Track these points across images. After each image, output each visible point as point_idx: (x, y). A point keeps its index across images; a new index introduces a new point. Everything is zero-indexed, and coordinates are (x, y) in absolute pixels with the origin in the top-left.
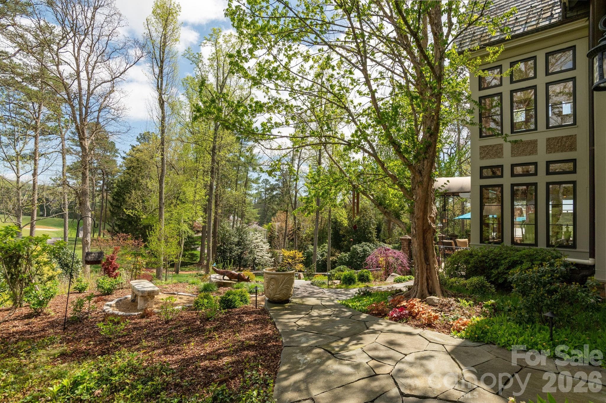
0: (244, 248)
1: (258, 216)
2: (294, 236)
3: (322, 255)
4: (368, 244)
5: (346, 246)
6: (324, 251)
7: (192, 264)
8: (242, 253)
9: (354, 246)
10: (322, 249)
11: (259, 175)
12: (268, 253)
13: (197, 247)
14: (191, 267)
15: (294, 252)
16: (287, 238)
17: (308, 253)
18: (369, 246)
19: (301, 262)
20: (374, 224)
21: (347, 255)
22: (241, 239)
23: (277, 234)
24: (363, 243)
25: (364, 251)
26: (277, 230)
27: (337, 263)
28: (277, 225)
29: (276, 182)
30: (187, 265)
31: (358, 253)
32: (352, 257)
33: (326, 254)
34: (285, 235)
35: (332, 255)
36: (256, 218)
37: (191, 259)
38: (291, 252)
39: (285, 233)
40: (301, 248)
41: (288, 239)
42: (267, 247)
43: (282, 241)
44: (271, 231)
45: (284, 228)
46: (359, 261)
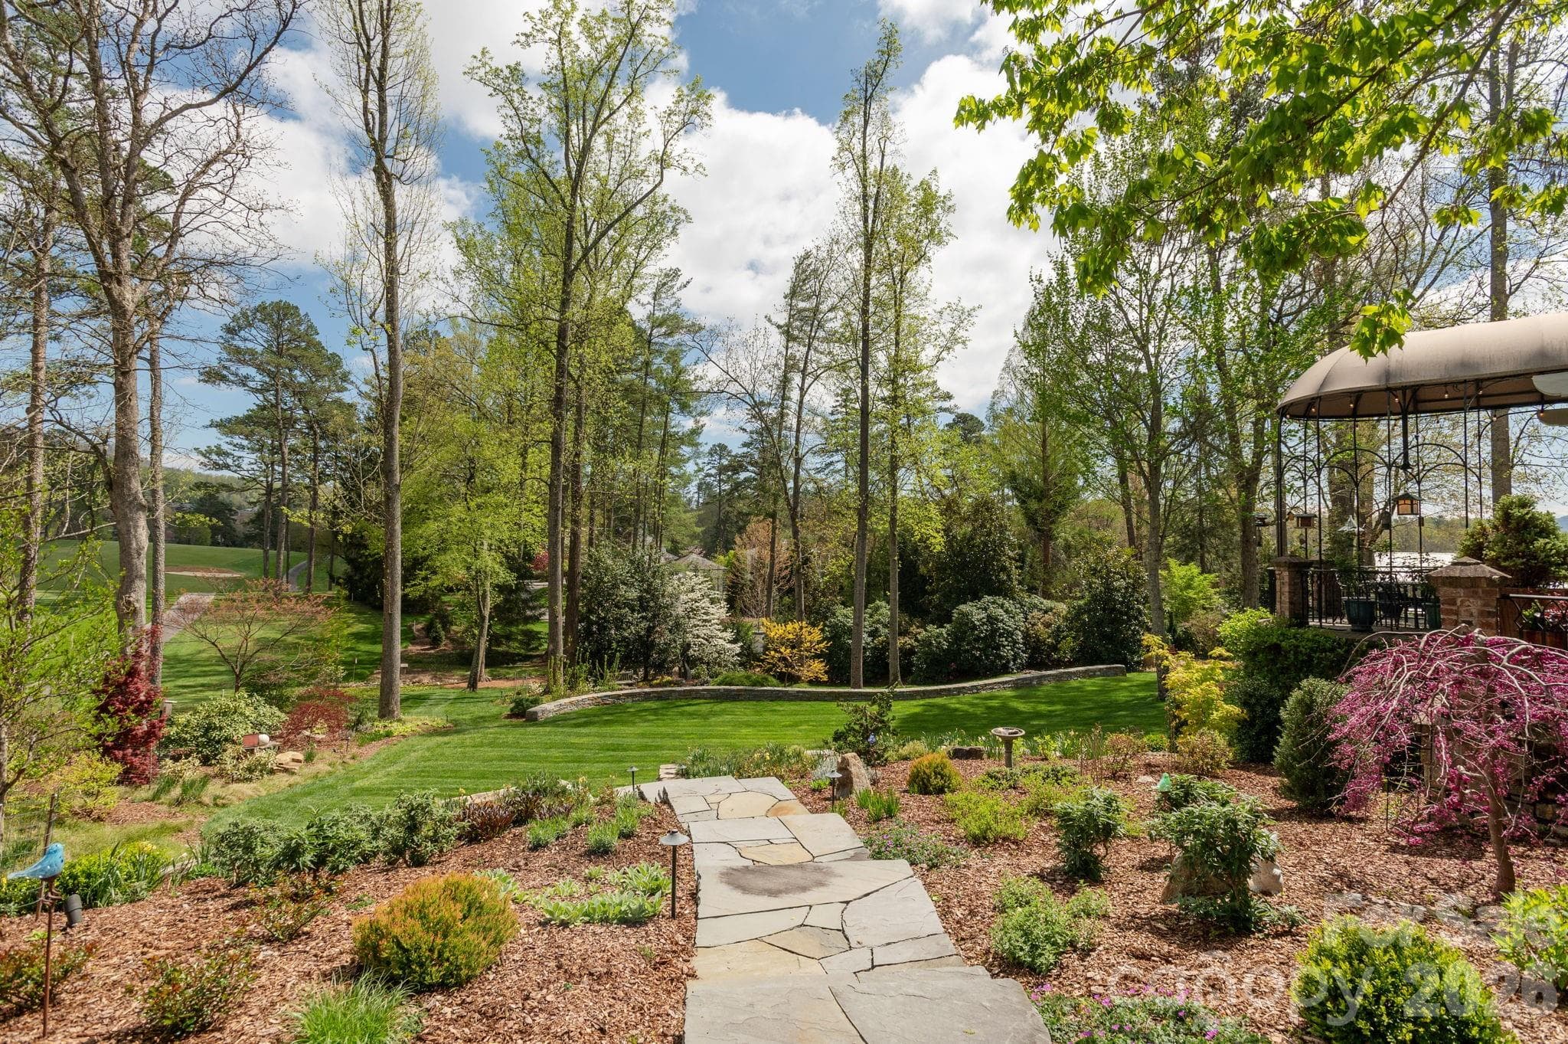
0: (655, 616)
1: (699, 530)
2: (792, 583)
3: (874, 634)
4: (1000, 600)
5: (938, 607)
6: (878, 621)
7: (526, 658)
8: (650, 630)
9: (963, 607)
10: (871, 616)
11: (697, 422)
12: (725, 630)
13: (541, 614)
14: (526, 666)
15: (796, 626)
16: (775, 588)
17: (834, 627)
18: (1002, 606)
19: (817, 656)
20: (1012, 547)
21: (944, 631)
22: (647, 591)
23: (749, 577)
24: (987, 598)
25: (992, 620)
26: (749, 569)
27: (914, 653)
28: (749, 555)
29: (745, 450)
30: (514, 662)
31: (974, 627)
32: (957, 637)
33: (884, 631)
34: (770, 581)
35: (904, 633)
36: (694, 536)
37: (526, 644)
38: (790, 627)
39: (771, 575)
40: (816, 615)
41: (779, 590)
42: (720, 612)
43: (762, 597)
44: (734, 569)
45: (768, 561)
46: (978, 649)
